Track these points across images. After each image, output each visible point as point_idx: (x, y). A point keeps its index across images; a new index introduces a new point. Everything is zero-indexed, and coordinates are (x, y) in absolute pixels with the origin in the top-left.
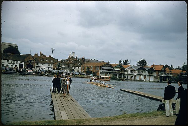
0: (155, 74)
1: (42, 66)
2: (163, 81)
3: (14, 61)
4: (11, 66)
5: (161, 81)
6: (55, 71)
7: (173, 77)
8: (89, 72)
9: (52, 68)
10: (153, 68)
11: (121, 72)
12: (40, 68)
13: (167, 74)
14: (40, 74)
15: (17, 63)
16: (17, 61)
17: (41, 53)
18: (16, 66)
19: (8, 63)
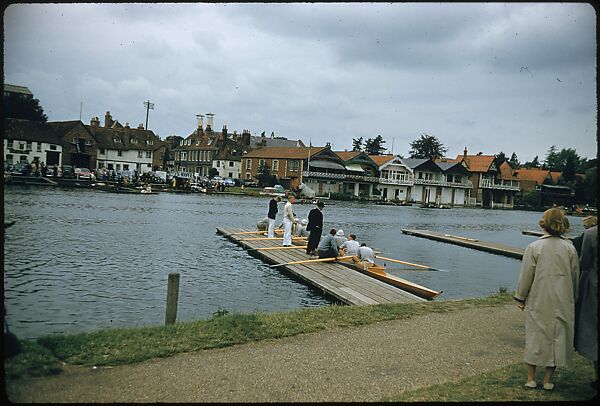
0: (468, 183)
1: (119, 158)
2: (493, 204)
3: (29, 142)
4: (22, 158)
5: (486, 206)
6: (162, 175)
7: (522, 191)
8: (266, 179)
9: (149, 165)
10: (464, 164)
11: (366, 178)
12: (110, 166)
13: (504, 184)
15: (39, 148)
16: (39, 144)
17: (108, 117)
18: (36, 159)
19: (12, 151)
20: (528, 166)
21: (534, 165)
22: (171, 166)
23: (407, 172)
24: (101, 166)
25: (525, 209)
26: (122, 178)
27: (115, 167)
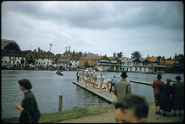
0: (150, 65)
1: (42, 61)
3: (16, 57)
4: (13, 62)
6: (55, 65)
7: (167, 67)
8: (87, 66)
10: (148, 60)
11: (117, 65)
12: (40, 63)
13: (161, 65)
14: (43, 69)
15: (18, 59)
16: (19, 57)
17: (39, 49)
19: (11, 60)
20: (168, 59)
21: (170, 59)
22: (58, 63)
23: (130, 62)
24: (37, 63)
25: (168, 73)
26: (43, 67)
27: (41, 64)
